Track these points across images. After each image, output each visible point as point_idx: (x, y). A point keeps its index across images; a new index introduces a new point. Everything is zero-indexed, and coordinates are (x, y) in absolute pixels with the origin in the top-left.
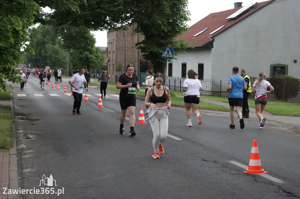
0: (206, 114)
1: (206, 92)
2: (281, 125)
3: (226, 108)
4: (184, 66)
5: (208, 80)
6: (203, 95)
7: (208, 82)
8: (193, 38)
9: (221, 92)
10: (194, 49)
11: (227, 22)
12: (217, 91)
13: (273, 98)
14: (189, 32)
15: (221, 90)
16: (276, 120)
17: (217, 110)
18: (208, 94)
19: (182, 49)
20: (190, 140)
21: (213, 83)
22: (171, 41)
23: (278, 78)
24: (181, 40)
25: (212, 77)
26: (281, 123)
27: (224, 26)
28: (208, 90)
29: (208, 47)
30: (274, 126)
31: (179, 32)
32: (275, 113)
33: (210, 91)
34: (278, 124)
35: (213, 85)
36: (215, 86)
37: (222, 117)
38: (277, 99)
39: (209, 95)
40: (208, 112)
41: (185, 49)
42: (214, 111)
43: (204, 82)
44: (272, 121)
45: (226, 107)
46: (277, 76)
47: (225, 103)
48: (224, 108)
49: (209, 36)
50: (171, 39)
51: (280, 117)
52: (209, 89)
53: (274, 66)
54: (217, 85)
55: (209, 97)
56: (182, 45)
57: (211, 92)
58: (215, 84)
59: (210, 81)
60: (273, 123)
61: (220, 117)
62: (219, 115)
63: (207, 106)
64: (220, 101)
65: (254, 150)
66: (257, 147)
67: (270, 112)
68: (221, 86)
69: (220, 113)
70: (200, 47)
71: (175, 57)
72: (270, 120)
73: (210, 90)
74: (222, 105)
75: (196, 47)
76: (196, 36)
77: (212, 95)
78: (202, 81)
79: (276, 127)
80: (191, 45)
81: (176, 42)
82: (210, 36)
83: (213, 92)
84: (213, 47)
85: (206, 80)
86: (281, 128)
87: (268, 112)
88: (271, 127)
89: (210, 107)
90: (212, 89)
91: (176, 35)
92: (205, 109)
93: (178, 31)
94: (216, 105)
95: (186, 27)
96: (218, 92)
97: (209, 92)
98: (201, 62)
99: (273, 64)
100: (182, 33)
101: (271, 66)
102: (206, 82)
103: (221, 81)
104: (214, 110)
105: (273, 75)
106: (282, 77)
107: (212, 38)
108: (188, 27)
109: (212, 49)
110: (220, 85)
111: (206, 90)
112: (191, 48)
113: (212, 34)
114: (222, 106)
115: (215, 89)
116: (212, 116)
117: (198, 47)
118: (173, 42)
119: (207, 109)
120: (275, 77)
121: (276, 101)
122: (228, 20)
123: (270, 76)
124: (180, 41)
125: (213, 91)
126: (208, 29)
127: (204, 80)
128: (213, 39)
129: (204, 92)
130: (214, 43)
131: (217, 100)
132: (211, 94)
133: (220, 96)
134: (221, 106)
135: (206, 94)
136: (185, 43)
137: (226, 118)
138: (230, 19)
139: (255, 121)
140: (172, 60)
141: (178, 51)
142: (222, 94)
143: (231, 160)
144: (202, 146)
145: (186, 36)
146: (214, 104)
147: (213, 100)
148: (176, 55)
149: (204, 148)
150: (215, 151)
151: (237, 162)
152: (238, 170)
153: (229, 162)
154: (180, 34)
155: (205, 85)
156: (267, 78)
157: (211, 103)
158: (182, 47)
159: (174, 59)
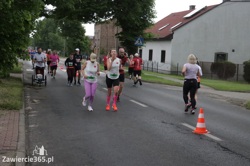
0: (166, 88)
1: (166, 72)
2: (221, 98)
4: (151, 52)
5: (168, 63)
8: (158, 31)
9: (177, 72)
10: (159, 39)
11: (184, 20)
12: (175, 71)
13: (216, 77)
14: (156, 26)
15: (178, 71)
16: (217, 94)
17: (174, 85)
18: (168, 73)
20: (153, 107)
21: (172, 65)
23: (220, 62)
25: (172, 61)
26: (221, 96)
27: (181, 22)
28: (168, 70)
29: (169, 38)
30: (216, 98)
31: (148, 26)
32: (217, 89)
33: (170, 71)
34: (219, 97)
35: (172, 66)
37: (177, 91)
38: (219, 79)
39: (169, 74)
41: (152, 39)
43: (165, 64)
44: (215, 94)
46: (219, 61)
47: (181, 80)
48: (180, 84)
50: (142, 31)
51: (221, 91)
52: (169, 69)
53: (218, 54)
54: (175, 66)
55: (170, 76)
56: (150, 36)
57: (170, 72)
58: (174, 66)
59: (170, 63)
60: (216, 96)
61: (176, 90)
63: (167, 82)
64: (177, 78)
65: (200, 116)
66: (203, 114)
67: (214, 88)
68: (178, 67)
69: (177, 88)
70: (163, 38)
71: (145, 45)
72: (213, 94)
74: (178, 82)
76: (160, 30)
78: (164, 63)
79: (218, 99)
80: (156, 36)
81: (145, 34)
82: (171, 30)
84: (173, 39)
85: (167, 63)
86: (221, 100)
87: (212, 88)
88: (214, 99)
89: (169, 83)
90: (171, 69)
92: (165, 84)
93: (147, 25)
94: (174, 81)
95: (153, 22)
96: (175, 72)
97: (169, 72)
98: (164, 49)
99: (217, 52)
100: (150, 27)
101: (215, 53)
102: (167, 64)
103: (178, 64)
104: (172, 85)
105: (217, 61)
106: (223, 62)
108: (155, 22)
110: (177, 67)
111: (166, 70)
112: (156, 39)
113: (172, 29)
114: (178, 83)
116: (170, 90)
117: (161, 38)
118: (143, 33)
119: (167, 85)
120: (218, 62)
121: (218, 80)
122: (185, 19)
123: (215, 61)
124: (148, 33)
125: (172, 71)
126: (169, 25)
128: (173, 32)
130: (174, 35)
131: (174, 78)
132: (170, 73)
133: (177, 75)
134: (177, 82)
135: (166, 73)
136: (151, 34)
138: (186, 17)
140: (142, 47)
141: (147, 41)
142: (178, 73)
143: (183, 122)
144: (162, 111)
145: (153, 29)
146: (172, 81)
147: (171, 77)
148: (145, 44)
149: (164, 113)
150: (172, 115)
151: (188, 124)
152: (188, 131)
153: (182, 124)
154: (148, 28)
155: (166, 67)
156: (212, 63)
157: (170, 80)
158: (150, 38)
159: (144, 46)
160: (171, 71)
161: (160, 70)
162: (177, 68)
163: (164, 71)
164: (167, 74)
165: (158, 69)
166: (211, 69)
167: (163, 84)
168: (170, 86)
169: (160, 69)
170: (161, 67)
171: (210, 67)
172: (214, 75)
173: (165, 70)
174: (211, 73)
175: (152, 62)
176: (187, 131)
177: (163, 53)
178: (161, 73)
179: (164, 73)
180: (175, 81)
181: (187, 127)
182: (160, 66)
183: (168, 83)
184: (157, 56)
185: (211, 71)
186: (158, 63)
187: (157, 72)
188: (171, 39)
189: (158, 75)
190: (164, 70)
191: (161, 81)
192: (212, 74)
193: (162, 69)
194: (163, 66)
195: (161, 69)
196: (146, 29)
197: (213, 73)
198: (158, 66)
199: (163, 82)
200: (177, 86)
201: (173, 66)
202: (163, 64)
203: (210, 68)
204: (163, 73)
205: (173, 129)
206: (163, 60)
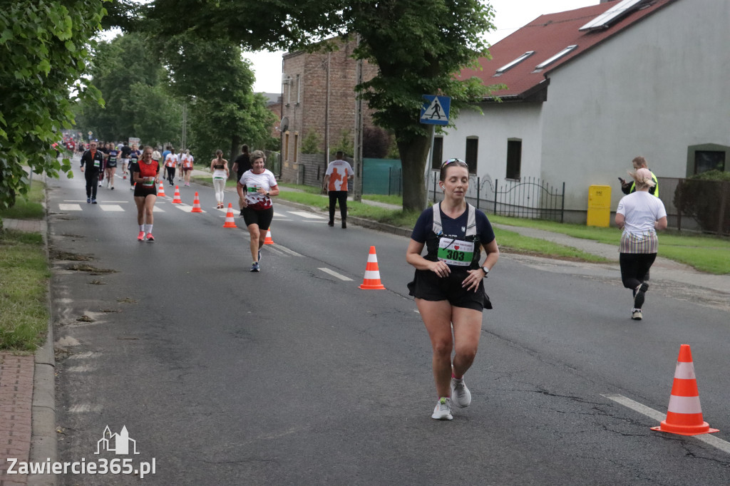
0: (531, 266)
1: (525, 210)
2: (725, 299)
3: (579, 252)
4: (472, 145)
5: (532, 181)
6: (518, 217)
7: (531, 185)
8: (497, 75)
9: (562, 211)
10: (500, 103)
11: (583, 36)
12: (553, 208)
13: (693, 229)
14: (491, 58)
15: (563, 206)
16: (709, 287)
17: (557, 256)
18: (530, 215)
19: (472, 102)
20: (499, 336)
21: (544, 189)
22: (444, 81)
23: (707, 178)
24: (469, 79)
25: (543, 173)
27: (575, 46)
28: (530, 206)
29: (533, 98)
30: (707, 301)
31: (466, 58)
32: (704, 268)
33: (537, 209)
34: (719, 298)
35: (544, 191)
36: (549, 196)
37: (571, 275)
39: (533, 219)
40: (536, 263)
41: (477, 102)
42: (550, 260)
43: (522, 186)
44: (701, 287)
45: (579, 249)
46: (704, 174)
47: (579, 240)
48: (576, 253)
49: (536, 71)
50: (444, 75)
51: (718, 277)
52: (534, 202)
53: (698, 149)
54: (554, 193)
55: (537, 225)
56: (470, 93)
57: (539, 211)
58: (550, 192)
59: (536, 182)
60: (705, 294)
62: (565, 270)
63: (533, 246)
64: (563, 233)
65: (682, 371)
66: (692, 364)
67: (692, 266)
68: (563, 196)
69: (566, 265)
70: (513, 98)
71: (452, 121)
72: (694, 287)
73: (535, 207)
74: (569, 245)
75: (503, 99)
76: (504, 71)
77: (540, 219)
78: (517, 183)
79: (714, 304)
80: (493, 92)
81: (457, 84)
82: (540, 71)
83: (544, 212)
84: (545, 100)
85: (527, 181)
86: (727, 308)
87: (685, 265)
88: (701, 304)
89: (539, 249)
90: (542, 203)
91: (458, 67)
92: (526, 253)
93: (463, 55)
94: (556, 244)
95: (483, 45)
96: (555, 210)
97: (535, 211)
98: (515, 135)
99: (695, 143)
100: (472, 61)
101: (690, 148)
102: (527, 185)
103: (564, 183)
104: (549, 256)
105: (696, 173)
106: (718, 177)
107: (546, 75)
108: (489, 45)
109: (544, 103)
110: (561, 194)
111: (526, 205)
112: (490, 100)
113: (544, 67)
114: (571, 248)
115: (549, 203)
116: (548, 272)
117: (508, 99)
118: (449, 84)
119: (532, 254)
120: (699, 178)
121: (700, 236)
122: (586, 32)
123: (688, 173)
124: (466, 82)
125: (544, 207)
126: (533, 54)
127: (522, 181)
128: (546, 77)
129: (521, 210)
130: (550, 89)
131: (553, 232)
132: (539, 215)
133: (562, 222)
134: (566, 246)
135: (525, 215)
136: (477, 86)
137: (582, 278)
138: (590, 28)
139: (657, 287)
140: (443, 129)
141: (459, 107)
142: (566, 215)
143: (613, 392)
144: (532, 351)
145: (481, 69)
146: (548, 241)
147: (545, 230)
148: (455, 118)
149: (539, 357)
150: (570, 366)
151: (632, 398)
152: (637, 423)
153: (610, 398)
154: (466, 63)
155: (525, 194)
156: (680, 180)
157: (542, 238)
158: (472, 97)
159: (450, 126)
160: (542, 209)
161: (505, 204)
162: (561, 198)
163: (516, 210)
164: (527, 218)
165: (498, 201)
166: (675, 202)
167: (518, 252)
168: (541, 259)
169: (503, 202)
170: (508, 194)
171: (673, 195)
172: (684, 221)
173: (521, 205)
174: (676, 213)
175: (479, 178)
176: (635, 427)
177: (514, 149)
178: (507, 214)
179: (516, 214)
180: (558, 243)
181: (629, 409)
182: (504, 190)
183: (536, 250)
184: (492, 160)
185: (676, 208)
186: (497, 180)
187: (495, 211)
188: (542, 103)
189: (499, 223)
190: (519, 206)
191: (511, 244)
192: (679, 217)
193: (512, 203)
194: (513, 191)
195: (508, 203)
196: (458, 68)
197: (682, 214)
198: (499, 190)
199: (521, 245)
200: (565, 260)
201: (547, 191)
202: (513, 184)
203: (673, 199)
204: (513, 217)
205: (583, 416)
206: (513, 170)
